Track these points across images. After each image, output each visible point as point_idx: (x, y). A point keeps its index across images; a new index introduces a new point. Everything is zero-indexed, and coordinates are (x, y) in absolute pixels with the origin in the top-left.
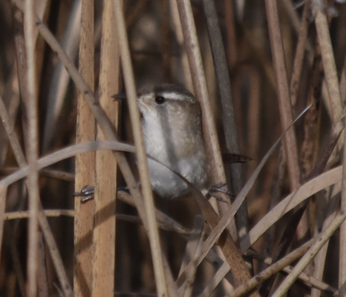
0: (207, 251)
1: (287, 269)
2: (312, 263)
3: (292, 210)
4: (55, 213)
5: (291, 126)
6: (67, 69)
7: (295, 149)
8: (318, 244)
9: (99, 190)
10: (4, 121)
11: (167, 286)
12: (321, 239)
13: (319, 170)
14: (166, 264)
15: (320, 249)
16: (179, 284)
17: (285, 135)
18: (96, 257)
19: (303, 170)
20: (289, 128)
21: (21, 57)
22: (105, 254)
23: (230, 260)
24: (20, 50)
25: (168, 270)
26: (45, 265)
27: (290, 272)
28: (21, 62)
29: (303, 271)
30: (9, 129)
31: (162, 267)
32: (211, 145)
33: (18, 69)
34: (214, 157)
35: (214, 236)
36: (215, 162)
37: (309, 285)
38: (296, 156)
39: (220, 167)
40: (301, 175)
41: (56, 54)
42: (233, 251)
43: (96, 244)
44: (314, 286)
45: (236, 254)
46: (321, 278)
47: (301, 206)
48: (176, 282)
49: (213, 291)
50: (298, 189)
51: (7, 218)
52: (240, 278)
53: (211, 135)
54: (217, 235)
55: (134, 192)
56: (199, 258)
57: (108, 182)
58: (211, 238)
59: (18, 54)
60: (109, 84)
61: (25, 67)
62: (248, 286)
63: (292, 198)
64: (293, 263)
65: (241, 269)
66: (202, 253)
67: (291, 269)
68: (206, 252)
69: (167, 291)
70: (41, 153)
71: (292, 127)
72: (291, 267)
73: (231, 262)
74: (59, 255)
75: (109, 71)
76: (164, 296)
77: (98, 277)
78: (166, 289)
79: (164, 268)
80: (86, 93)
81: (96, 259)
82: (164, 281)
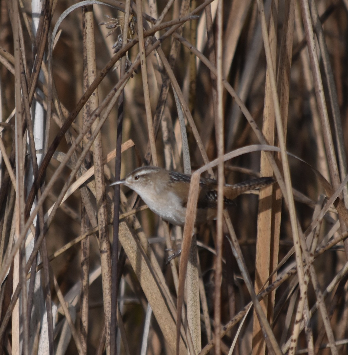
10: (197, 141)
11: (299, 238)
14: (299, 225)
18: (260, 219)
21: (215, 97)
22: (266, 218)
25: (300, 229)
28: (215, 100)
32: (330, 151)
34: (331, 159)
36: (332, 161)
39: (335, 164)
41: (234, 98)
53: (330, 145)
60: (269, 114)
61: (217, 103)
70: (226, 151)
74: (231, 222)
75: (269, 107)
76: (297, 243)
77: (261, 231)
78: (298, 239)
79: (298, 227)
80: (252, 121)
81: (260, 220)
82: (297, 234)
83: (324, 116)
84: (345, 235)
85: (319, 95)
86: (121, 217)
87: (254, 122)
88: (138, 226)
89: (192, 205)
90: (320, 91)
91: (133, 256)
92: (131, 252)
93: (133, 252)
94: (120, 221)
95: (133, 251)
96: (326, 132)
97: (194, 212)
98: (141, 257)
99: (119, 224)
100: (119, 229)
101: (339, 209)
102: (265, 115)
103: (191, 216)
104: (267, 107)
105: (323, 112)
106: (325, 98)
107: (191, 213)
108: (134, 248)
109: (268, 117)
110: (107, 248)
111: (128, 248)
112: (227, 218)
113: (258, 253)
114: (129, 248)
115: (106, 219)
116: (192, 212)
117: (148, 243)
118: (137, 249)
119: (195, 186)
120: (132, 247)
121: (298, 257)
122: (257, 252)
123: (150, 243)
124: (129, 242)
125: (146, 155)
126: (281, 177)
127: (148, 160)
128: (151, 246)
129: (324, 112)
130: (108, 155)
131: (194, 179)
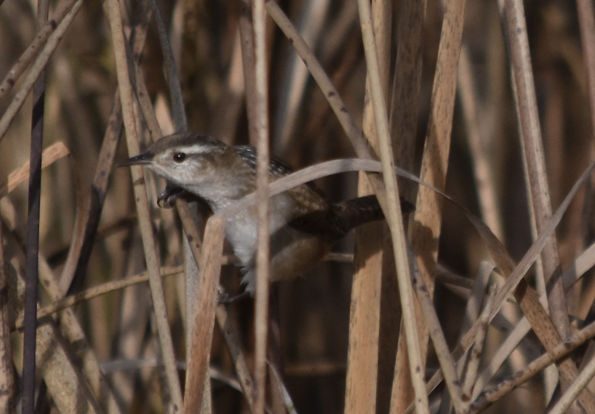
18: (356, 319)
23: (530, 316)
35: (507, 289)
36: (539, 188)
41: (291, 41)
42: (534, 305)
45: (538, 308)
52: (545, 340)
54: (511, 287)
56: (488, 318)
62: (553, 354)
65: (546, 327)
66: (492, 312)
73: (532, 319)
77: (357, 346)
80: (331, 94)
81: (356, 322)
83: (525, 85)
84: (559, 353)
85: (518, 40)
86: (39, 315)
87: (337, 96)
88: (78, 335)
89: (208, 289)
90: (519, 30)
91: (69, 403)
92: (63, 393)
93: (69, 394)
94: (37, 323)
95: (68, 391)
96: (529, 121)
97: (211, 305)
98: (86, 404)
99: (37, 332)
100: (37, 343)
103: (206, 314)
105: (524, 78)
106: (528, 47)
107: (205, 308)
108: (70, 386)
110: (7, 384)
111: (57, 384)
113: (350, 394)
114: (60, 386)
115: (5, 319)
116: (209, 305)
117: (101, 372)
118: (79, 387)
119: (214, 246)
120: (67, 383)
122: (347, 392)
123: (104, 372)
124: (60, 372)
125: (96, 177)
127: (101, 189)
128: (107, 380)
130: (10, 176)
131: (210, 231)
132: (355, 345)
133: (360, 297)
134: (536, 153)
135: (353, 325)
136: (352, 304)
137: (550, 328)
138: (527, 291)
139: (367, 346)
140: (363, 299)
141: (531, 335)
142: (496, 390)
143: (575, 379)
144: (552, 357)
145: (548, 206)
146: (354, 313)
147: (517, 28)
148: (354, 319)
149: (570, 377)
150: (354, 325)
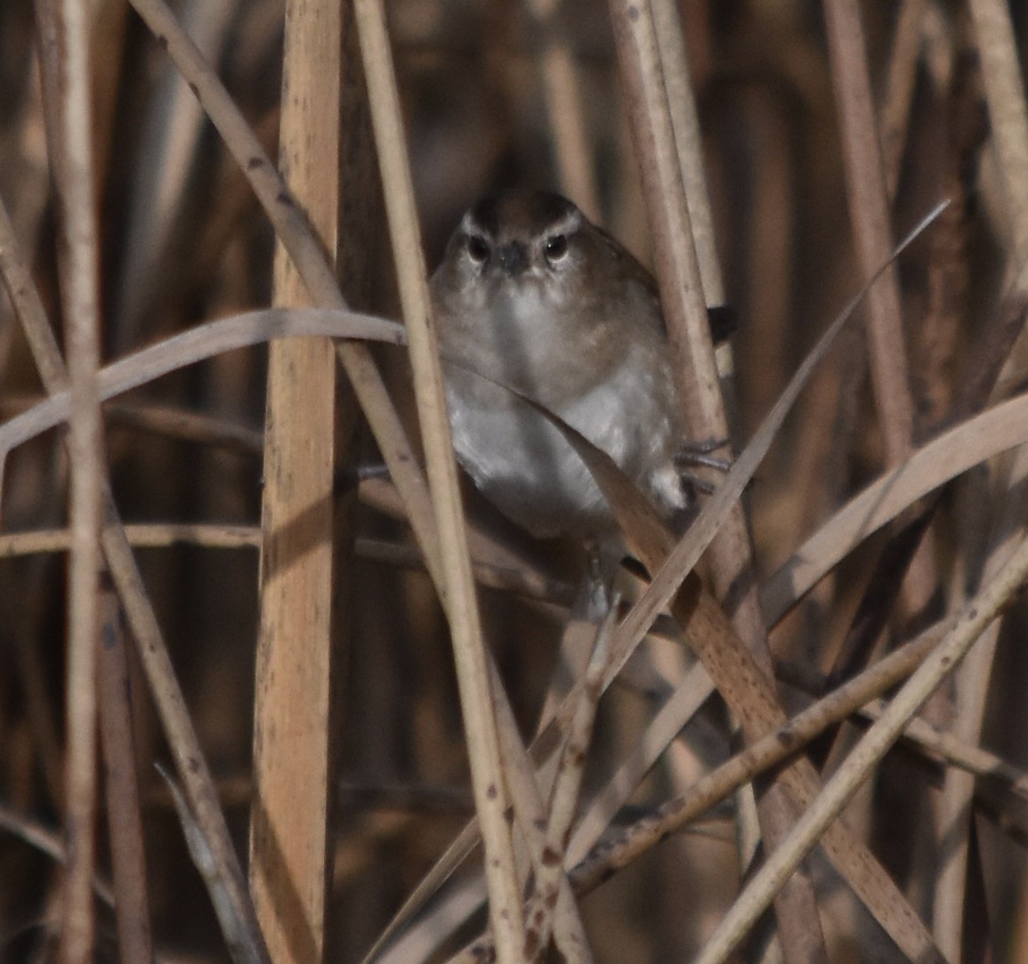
0: (625, 652)
1: (871, 708)
2: (948, 686)
3: (887, 528)
4: (156, 535)
5: (884, 268)
6: (195, 89)
7: (898, 341)
8: (965, 628)
9: (279, 467)
11: (502, 762)
12: (973, 614)
13: (970, 402)
14: (501, 694)
15: (971, 643)
16: (539, 758)
17: (866, 294)
18: (273, 674)
19: (921, 405)
20: (880, 273)
21: (54, 54)
22: (300, 668)
24: (50, 33)
26: (128, 696)
27: (878, 718)
29: (920, 711)
30: (18, 276)
31: (487, 703)
33: (43, 89)
36: (693, 374)
37: (938, 758)
38: (901, 359)
40: (916, 421)
41: (163, 42)
43: (271, 636)
44: (953, 762)
46: (977, 737)
47: (916, 515)
48: (529, 750)
49: (644, 777)
50: (905, 461)
51: (10, 550)
55: (403, 472)
56: (602, 674)
57: (307, 442)
58: (639, 614)
59: (45, 43)
63: (887, 489)
64: (890, 691)
66: (611, 659)
67: (883, 707)
68: (623, 657)
69: (504, 778)
71: (889, 270)
72: (883, 702)
74: (170, 667)
75: (308, 101)
76: (492, 792)
77: (280, 736)
78: (497, 772)
79: (494, 705)
81: (273, 680)
82: (493, 743)
83: (651, 138)
84: (766, 755)
85: (630, 35)
90: (634, 14)
101: (714, 655)
102: (288, 147)
104: (296, 101)
109: (301, 157)
112: (152, 648)
121: (497, 863)
126: (405, 449)
129: (654, 123)
132: (272, 733)
133: (281, 625)
134: (683, 293)
135: (266, 688)
136: (262, 640)
137: (754, 684)
138: (701, 600)
139: (300, 735)
140: (288, 628)
141: (715, 707)
142: (623, 841)
143: (814, 797)
144: (748, 763)
145: (717, 415)
146: (268, 660)
147: (628, 7)
148: (270, 672)
149: (803, 795)
150: (269, 688)
